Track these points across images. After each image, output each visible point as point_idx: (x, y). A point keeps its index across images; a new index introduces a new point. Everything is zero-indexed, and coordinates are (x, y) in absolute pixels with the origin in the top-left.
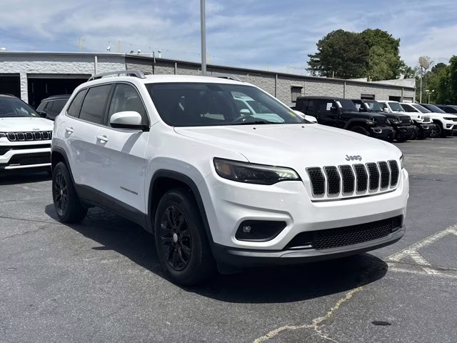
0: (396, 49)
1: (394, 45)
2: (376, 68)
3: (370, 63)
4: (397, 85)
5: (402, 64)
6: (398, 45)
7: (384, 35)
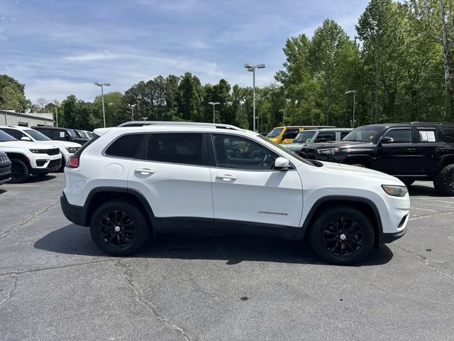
0: (23, 91)
1: (21, 88)
2: (9, 102)
3: (5, 99)
4: (40, 116)
5: (29, 102)
6: (23, 88)
7: (11, 80)
